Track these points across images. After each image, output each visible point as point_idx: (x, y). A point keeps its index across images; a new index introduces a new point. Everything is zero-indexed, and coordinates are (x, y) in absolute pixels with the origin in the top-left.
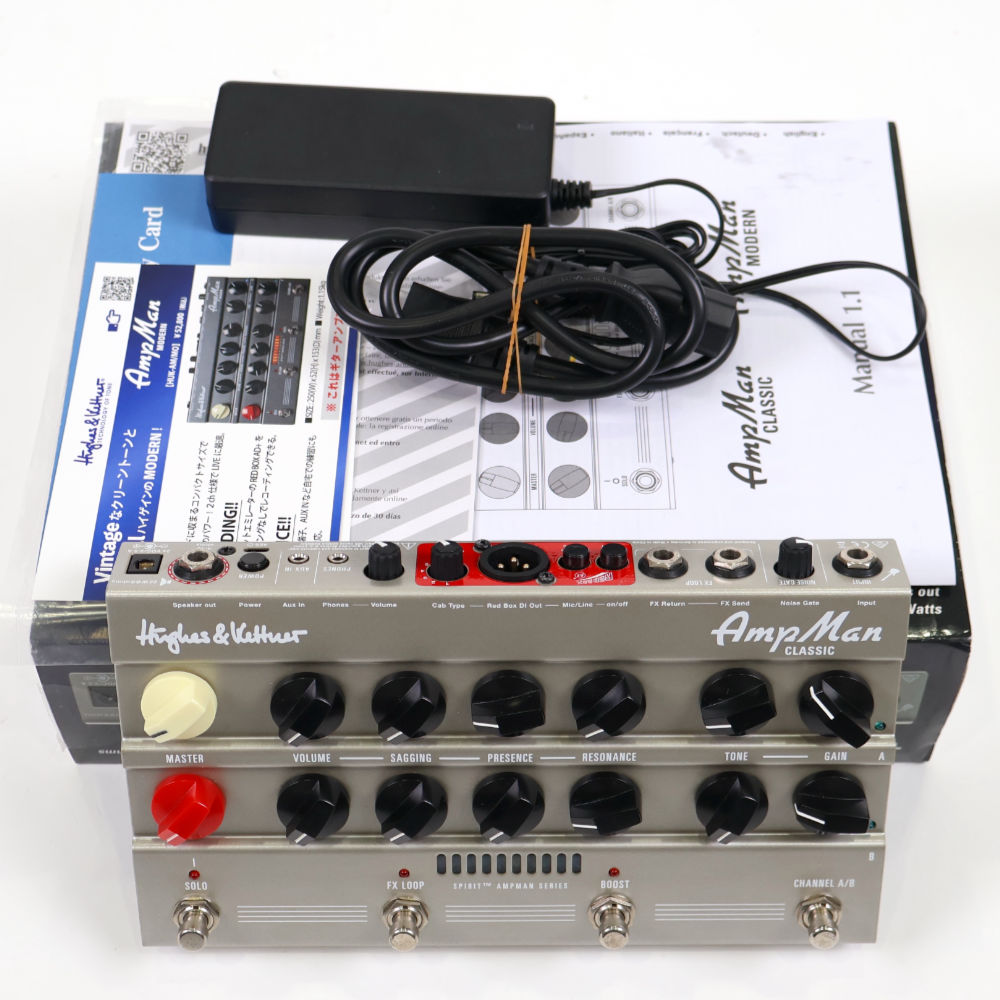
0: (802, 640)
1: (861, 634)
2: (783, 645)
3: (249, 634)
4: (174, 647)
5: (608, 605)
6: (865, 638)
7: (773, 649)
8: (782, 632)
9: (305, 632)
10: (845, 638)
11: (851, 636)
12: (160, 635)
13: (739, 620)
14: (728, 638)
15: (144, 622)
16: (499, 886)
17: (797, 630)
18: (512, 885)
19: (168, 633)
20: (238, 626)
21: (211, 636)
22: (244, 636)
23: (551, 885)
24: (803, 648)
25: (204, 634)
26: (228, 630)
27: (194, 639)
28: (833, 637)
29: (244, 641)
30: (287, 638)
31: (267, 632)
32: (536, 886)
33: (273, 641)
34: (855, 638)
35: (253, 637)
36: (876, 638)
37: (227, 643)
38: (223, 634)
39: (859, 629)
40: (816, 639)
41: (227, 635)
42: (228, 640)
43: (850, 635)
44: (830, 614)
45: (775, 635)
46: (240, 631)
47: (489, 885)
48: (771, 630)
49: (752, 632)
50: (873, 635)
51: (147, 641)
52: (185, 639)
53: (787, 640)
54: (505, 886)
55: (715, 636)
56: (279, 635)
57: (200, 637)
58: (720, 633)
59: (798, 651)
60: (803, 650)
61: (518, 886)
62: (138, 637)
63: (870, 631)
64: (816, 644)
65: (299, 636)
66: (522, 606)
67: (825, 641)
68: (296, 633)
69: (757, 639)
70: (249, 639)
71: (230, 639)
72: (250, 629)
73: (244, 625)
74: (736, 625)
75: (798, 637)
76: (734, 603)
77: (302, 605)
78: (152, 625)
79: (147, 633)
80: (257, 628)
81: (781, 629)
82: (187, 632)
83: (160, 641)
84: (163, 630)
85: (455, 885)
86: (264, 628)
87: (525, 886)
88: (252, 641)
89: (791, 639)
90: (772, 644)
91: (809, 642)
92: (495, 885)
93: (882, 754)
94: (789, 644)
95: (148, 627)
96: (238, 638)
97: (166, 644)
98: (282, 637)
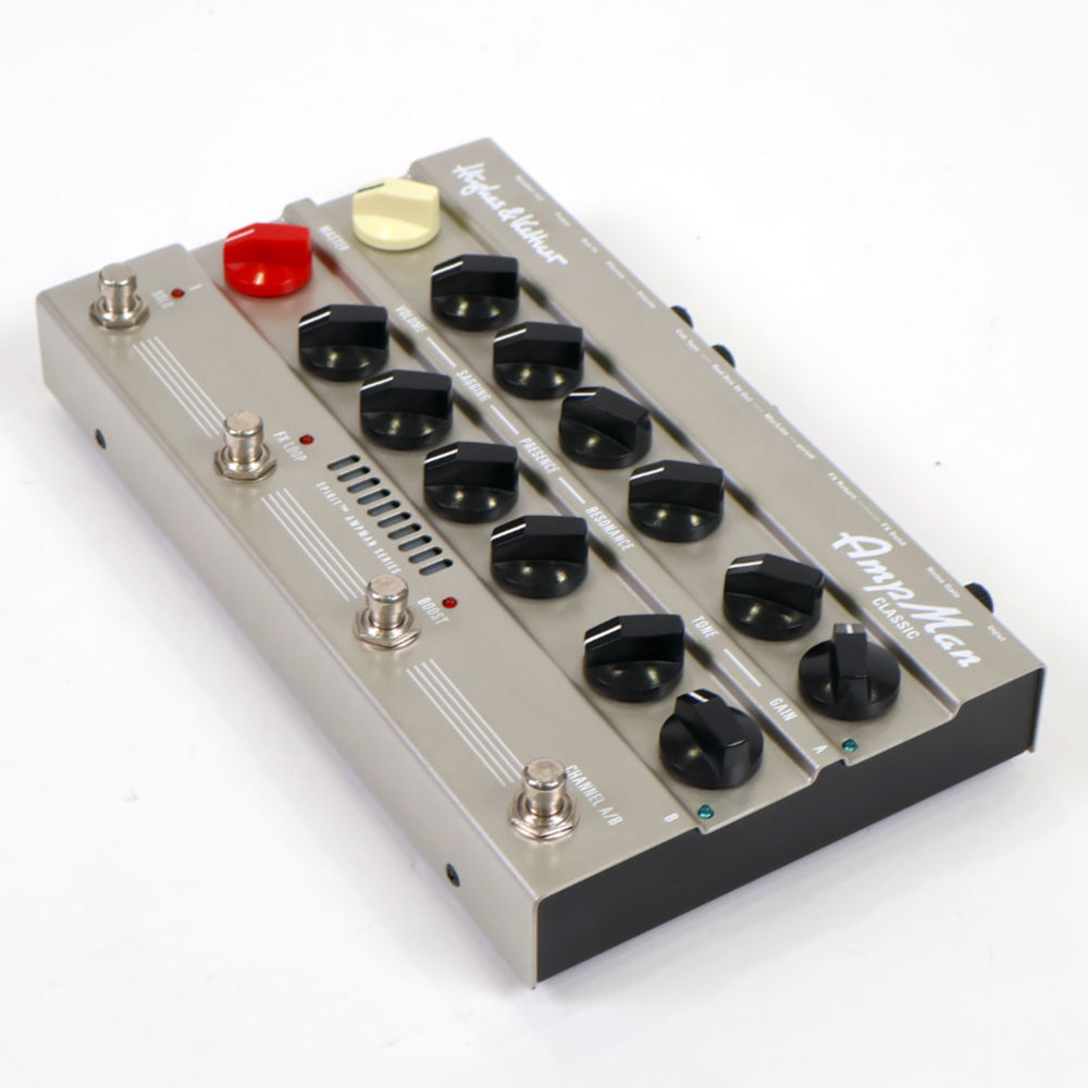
0: (904, 605)
1: (956, 648)
2: (883, 594)
3: (528, 229)
4: (468, 190)
5: (799, 446)
6: (956, 654)
7: (868, 589)
8: (895, 586)
9: (564, 261)
10: (939, 638)
11: (945, 642)
12: (475, 178)
13: (877, 547)
14: (848, 548)
16: (350, 518)
17: (910, 594)
18: (360, 528)
19: (481, 182)
20: (531, 220)
21: (503, 208)
22: (523, 227)
23: (386, 559)
24: (894, 611)
26: (519, 216)
27: (491, 200)
28: (931, 627)
29: (517, 229)
30: (547, 254)
32: (375, 548)
33: (534, 246)
34: (947, 646)
35: (527, 233)
36: (964, 663)
37: (504, 220)
38: (512, 215)
40: (914, 616)
41: (514, 217)
42: (509, 219)
43: (946, 640)
44: (955, 611)
45: (887, 582)
46: (527, 223)
47: (346, 510)
49: (874, 563)
50: (964, 658)
51: (459, 173)
52: (484, 194)
53: (891, 594)
54: (354, 523)
55: (839, 538)
56: (546, 247)
57: (496, 202)
58: (847, 540)
59: (885, 609)
60: (891, 612)
61: (363, 533)
63: (967, 653)
64: (907, 618)
65: (556, 260)
66: (738, 388)
67: (919, 624)
68: (558, 257)
69: (869, 571)
70: (522, 232)
71: (510, 221)
72: (534, 228)
73: (536, 223)
74: (870, 546)
75: (902, 600)
76: (893, 534)
77: (595, 250)
78: (482, 171)
79: (470, 170)
80: (541, 231)
81: (899, 583)
82: (493, 193)
83: (467, 180)
85: (323, 483)
87: (368, 539)
88: (522, 234)
89: (895, 597)
90: (874, 584)
92: (348, 514)
93: (825, 747)
94: (889, 599)
95: (477, 169)
96: (516, 225)
97: (467, 184)
98: (545, 250)
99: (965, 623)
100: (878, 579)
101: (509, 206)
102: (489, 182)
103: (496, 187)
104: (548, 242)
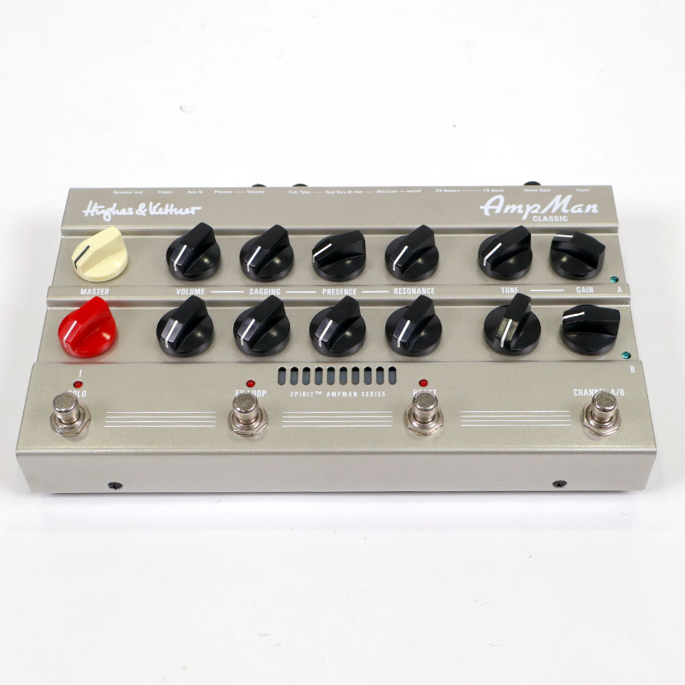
0: (544, 211)
1: (584, 208)
2: (531, 215)
3: (161, 209)
4: (107, 217)
5: (408, 191)
6: (587, 211)
7: (524, 218)
8: (529, 208)
9: (200, 208)
10: (573, 210)
12: (100, 210)
13: (498, 200)
14: (491, 211)
15: (91, 202)
16: (328, 394)
17: (539, 206)
18: (339, 393)
19: (105, 209)
20: (154, 204)
21: (134, 210)
22: (157, 210)
23: (372, 394)
25: (130, 210)
26: (147, 207)
27: (123, 212)
28: (564, 210)
29: (157, 213)
30: (187, 211)
31: (174, 208)
32: (359, 394)
33: (176, 213)
34: (580, 211)
35: (163, 211)
36: (595, 211)
37: (144, 215)
38: (143, 209)
39: (582, 205)
40: (553, 211)
41: (146, 210)
42: (146, 213)
43: (576, 209)
44: (559, 197)
45: (524, 209)
46: (155, 207)
47: (320, 393)
48: (521, 206)
49: (508, 207)
50: (591, 209)
51: (89, 214)
52: (117, 212)
53: (533, 212)
54: (334, 394)
55: (483, 210)
56: (181, 210)
57: (127, 211)
58: (486, 208)
60: (545, 218)
61: (344, 394)
62: (84, 211)
63: (589, 207)
64: (554, 215)
65: (195, 210)
66: (349, 192)
67: (559, 212)
68: (193, 209)
69: (512, 212)
70: (160, 212)
71: (147, 213)
72: (163, 206)
73: (159, 204)
74: (496, 203)
75: (540, 210)
76: (493, 190)
77: (201, 192)
78: (96, 204)
79: (91, 209)
80: (167, 205)
81: (528, 206)
82: (119, 208)
83: (98, 213)
84: (103, 207)
85: (292, 393)
86: (172, 205)
87: (350, 394)
88: (162, 213)
89: (536, 211)
90: (522, 215)
91: (549, 213)
92: (325, 393)
93: (619, 288)
94: (535, 214)
95: (92, 205)
96: (153, 212)
97: (102, 215)
98: (184, 211)
99: (569, 198)
100: (520, 211)
101: (136, 208)
102: (108, 206)
103: (115, 205)
104: (177, 206)
